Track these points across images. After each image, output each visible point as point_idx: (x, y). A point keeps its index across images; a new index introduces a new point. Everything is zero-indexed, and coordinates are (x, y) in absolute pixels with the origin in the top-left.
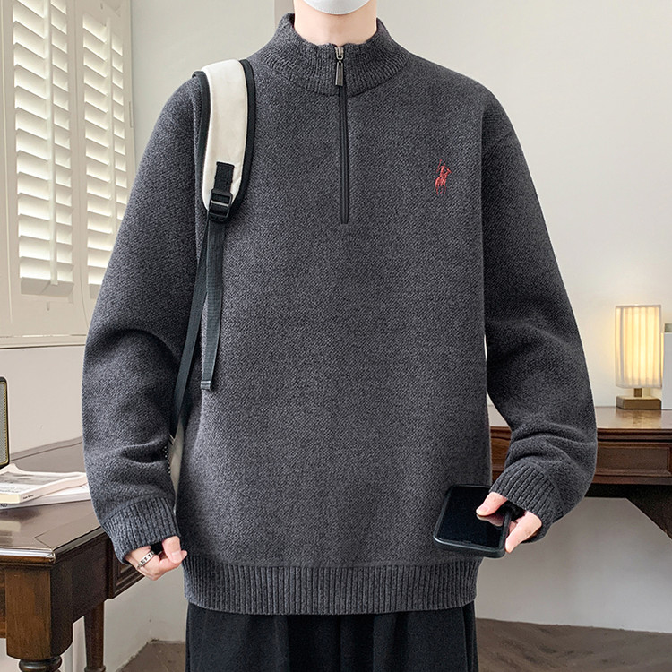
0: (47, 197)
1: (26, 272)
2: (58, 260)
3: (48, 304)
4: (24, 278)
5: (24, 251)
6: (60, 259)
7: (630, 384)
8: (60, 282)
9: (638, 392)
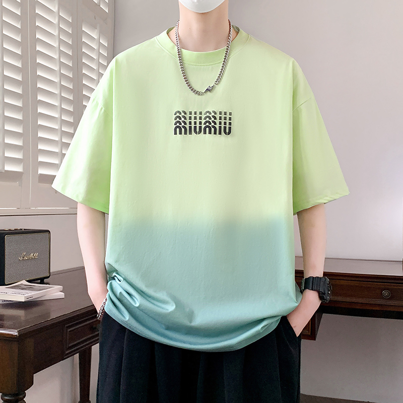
0: (56, 127)
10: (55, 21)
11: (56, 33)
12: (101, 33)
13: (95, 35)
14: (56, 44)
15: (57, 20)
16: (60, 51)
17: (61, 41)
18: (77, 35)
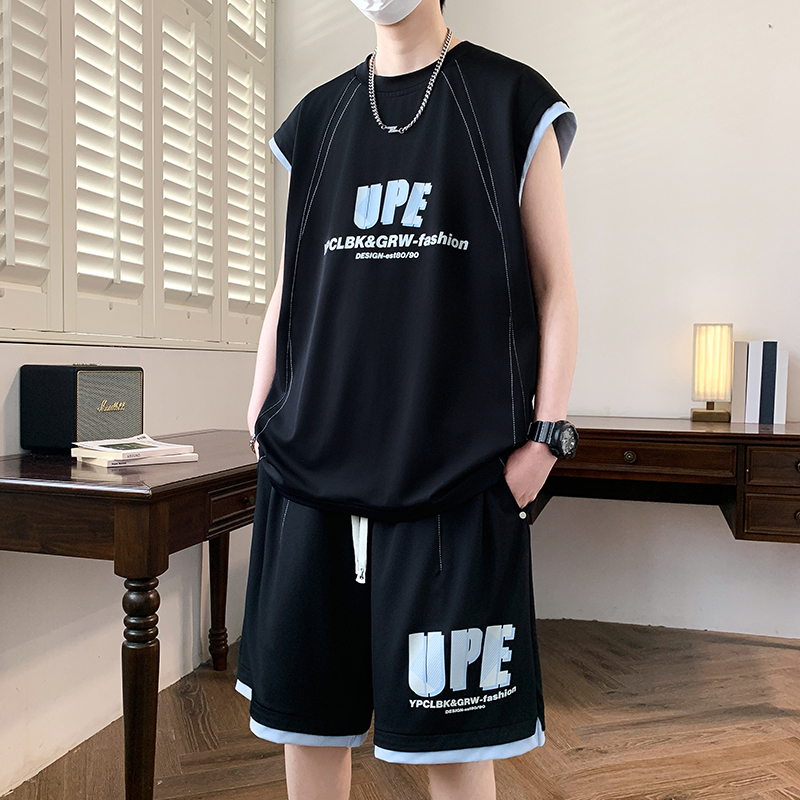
0: (189, 220)
1: (169, 285)
2: (199, 275)
3: (189, 313)
4: (168, 290)
5: (168, 266)
6: (201, 274)
7: (702, 398)
8: (200, 295)
9: (710, 405)
10: (191, 63)
11: (191, 81)
12: (255, 80)
13: (246, 82)
14: (191, 98)
15: (193, 61)
16: (197, 108)
17: (198, 92)
18: (220, 84)
